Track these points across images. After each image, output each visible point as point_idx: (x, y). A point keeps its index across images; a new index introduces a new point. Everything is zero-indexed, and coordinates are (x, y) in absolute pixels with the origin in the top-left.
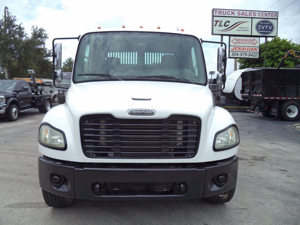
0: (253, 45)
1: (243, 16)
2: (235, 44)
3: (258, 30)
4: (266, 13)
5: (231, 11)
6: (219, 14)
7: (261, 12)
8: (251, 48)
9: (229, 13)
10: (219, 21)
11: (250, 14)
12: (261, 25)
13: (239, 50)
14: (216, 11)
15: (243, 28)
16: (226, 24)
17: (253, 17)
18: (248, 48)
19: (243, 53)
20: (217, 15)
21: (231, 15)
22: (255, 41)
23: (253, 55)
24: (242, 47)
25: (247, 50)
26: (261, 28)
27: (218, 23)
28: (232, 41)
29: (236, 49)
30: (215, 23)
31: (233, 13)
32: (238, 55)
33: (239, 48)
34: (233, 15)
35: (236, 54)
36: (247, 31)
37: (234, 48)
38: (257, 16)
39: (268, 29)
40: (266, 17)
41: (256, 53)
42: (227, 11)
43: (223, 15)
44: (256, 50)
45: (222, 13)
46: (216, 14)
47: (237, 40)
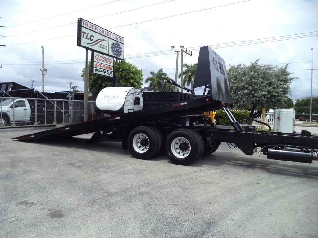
0: (109, 64)
1: (103, 34)
2: (97, 60)
3: (113, 51)
4: (118, 36)
5: (95, 26)
6: (86, 26)
7: (115, 35)
8: (108, 66)
9: (94, 27)
10: (86, 33)
11: (108, 34)
12: (115, 46)
13: (100, 67)
14: (84, 22)
15: (103, 46)
16: (91, 39)
17: (109, 37)
18: (106, 66)
19: (103, 70)
20: (84, 26)
21: (94, 30)
22: (111, 61)
23: (110, 73)
24: (103, 64)
25: (106, 68)
26: (114, 49)
27: (85, 35)
28: (95, 57)
29: (98, 65)
30: (82, 34)
31: (96, 29)
32: (99, 72)
33: (101, 65)
34: (96, 31)
35: (98, 70)
36: (106, 49)
37: (97, 64)
38: (112, 38)
39: (119, 52)
40: (117, 40)
41: (111, 72)
42: (92, 25)
43: (89, 28)
44: (112, 69)
45: (88, 25)
46: (83, 24)
47: (99, 57)
